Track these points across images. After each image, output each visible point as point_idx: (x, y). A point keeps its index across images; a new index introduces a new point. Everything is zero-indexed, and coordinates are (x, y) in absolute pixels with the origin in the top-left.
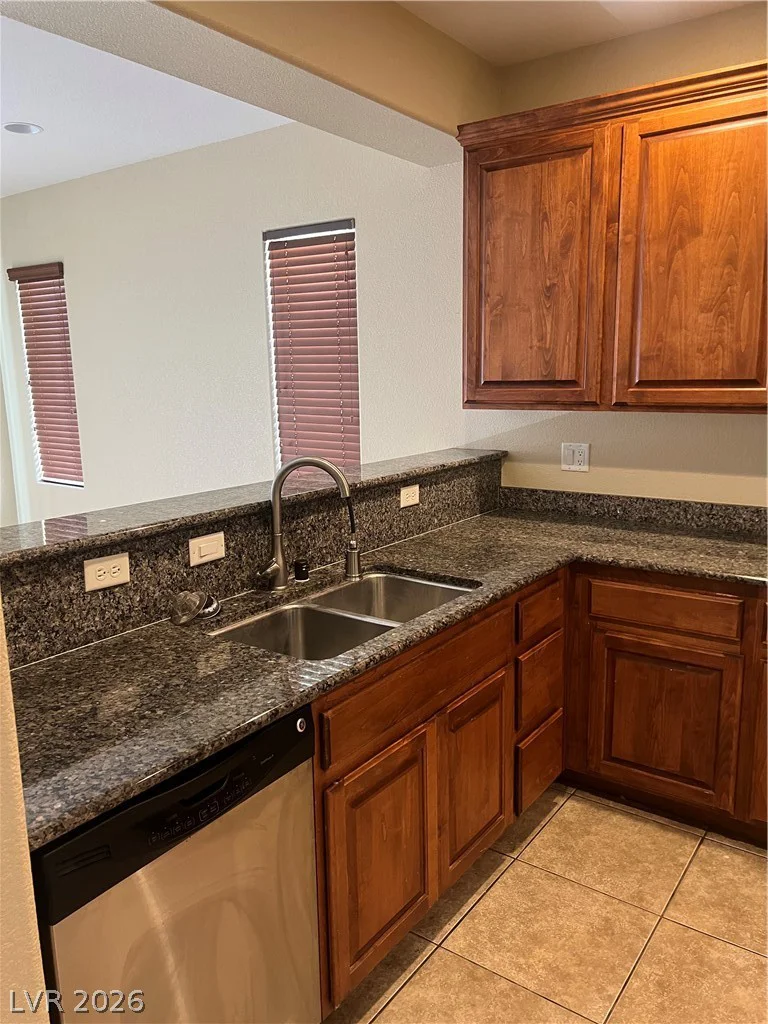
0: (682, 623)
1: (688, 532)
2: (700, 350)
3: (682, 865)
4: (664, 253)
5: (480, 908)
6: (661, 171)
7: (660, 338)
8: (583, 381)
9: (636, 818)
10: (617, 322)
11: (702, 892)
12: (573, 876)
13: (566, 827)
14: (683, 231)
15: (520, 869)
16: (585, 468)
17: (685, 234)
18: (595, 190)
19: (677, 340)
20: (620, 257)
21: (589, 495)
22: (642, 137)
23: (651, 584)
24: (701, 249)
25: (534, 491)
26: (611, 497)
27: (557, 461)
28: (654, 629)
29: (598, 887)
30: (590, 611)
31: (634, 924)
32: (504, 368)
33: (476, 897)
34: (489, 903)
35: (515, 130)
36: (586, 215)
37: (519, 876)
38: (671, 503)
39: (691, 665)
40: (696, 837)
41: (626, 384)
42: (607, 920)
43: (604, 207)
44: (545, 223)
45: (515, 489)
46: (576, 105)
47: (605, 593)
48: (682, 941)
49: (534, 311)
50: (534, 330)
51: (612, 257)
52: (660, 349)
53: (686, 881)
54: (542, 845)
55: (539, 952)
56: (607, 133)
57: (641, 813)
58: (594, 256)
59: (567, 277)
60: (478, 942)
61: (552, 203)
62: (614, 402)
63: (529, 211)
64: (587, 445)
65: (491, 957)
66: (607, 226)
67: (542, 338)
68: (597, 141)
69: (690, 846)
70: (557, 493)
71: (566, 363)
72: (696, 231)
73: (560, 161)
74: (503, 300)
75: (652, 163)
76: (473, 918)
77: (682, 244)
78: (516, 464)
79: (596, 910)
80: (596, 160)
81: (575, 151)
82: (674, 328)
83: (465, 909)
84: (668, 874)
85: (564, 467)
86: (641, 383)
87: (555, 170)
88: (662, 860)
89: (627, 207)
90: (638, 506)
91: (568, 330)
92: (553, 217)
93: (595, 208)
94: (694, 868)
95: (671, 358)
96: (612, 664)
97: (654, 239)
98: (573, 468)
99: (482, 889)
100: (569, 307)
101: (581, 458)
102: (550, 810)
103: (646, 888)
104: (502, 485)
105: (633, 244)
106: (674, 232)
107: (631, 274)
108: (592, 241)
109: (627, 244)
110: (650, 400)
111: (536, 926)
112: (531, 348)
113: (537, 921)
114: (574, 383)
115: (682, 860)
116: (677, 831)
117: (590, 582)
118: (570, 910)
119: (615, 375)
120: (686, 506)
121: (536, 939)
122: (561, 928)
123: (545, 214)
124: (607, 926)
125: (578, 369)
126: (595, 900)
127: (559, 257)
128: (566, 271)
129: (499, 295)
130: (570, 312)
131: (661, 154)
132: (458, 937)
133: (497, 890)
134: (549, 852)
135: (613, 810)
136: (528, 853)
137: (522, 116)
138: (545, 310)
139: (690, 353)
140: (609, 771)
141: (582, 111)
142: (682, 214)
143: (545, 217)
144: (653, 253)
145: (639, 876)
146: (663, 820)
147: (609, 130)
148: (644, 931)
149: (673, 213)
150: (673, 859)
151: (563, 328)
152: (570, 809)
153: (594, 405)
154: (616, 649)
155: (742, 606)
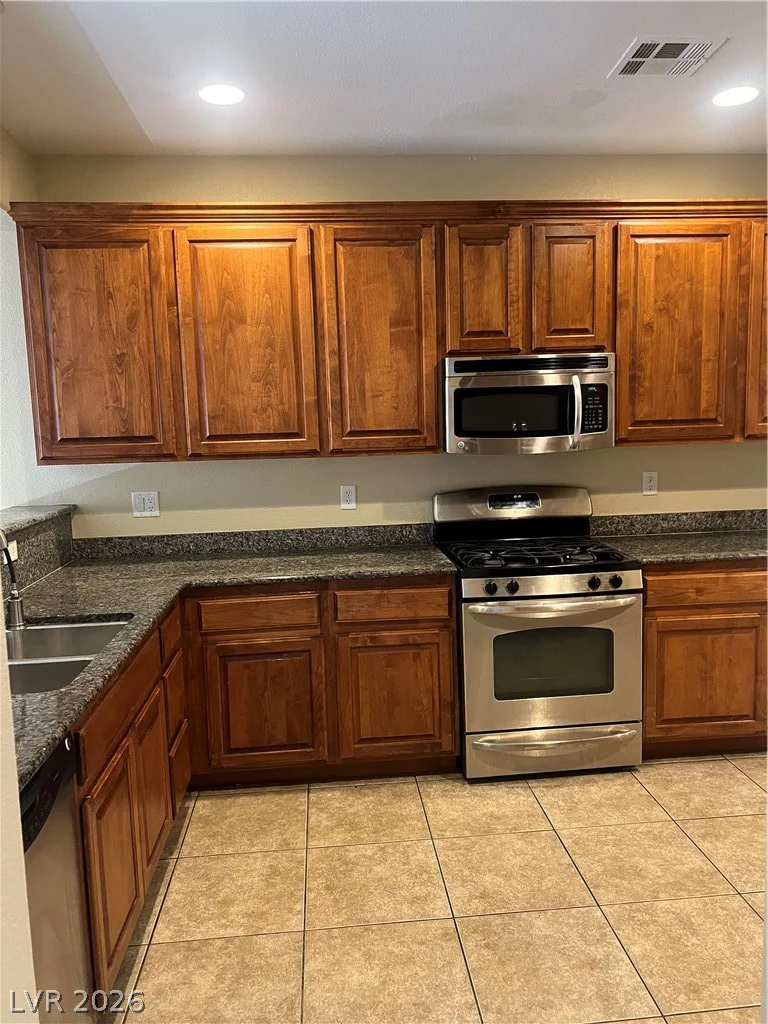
0: (277, 620)
1: (252, 555)
2: (255, 411)
3: (304, 811)
4: (218, 334)
5: (168, 903)
6: (209, 271)
7: (223, 401)
8: (160, 436)
9: (256, 794)
10: (185, 388)
11: (325, 823)
12: (230, 850)
13: (206, 821)
14: (232, 318)
15: (183, 863)
16: (157, 513)
17: (233, 322)
18: (154, 278)
19: (237, 403)
20: (182, 335)
21: (163, 537)
22: (190, 241)
23: (249, 595)
24: (248, 334)
25: (109, 539)
26: (184, 536)
27: (128, 509)
28: (256, 631)
29: (253, 849)
30: (201, 628)
31: (291, 861)
32: (81, 426)
33: (160, 899)
34: (173, 896)
35: (72, 216)
36: (149, 297)
37: (189, 869)
38: (235, 535)
39: (286, 652)
40: (303, 791)
41: (199, 437)
42: (271, 867)
43: (164, 292)
44: (110, 301)
45: (89, 539)
46: (131, 206)
47: (213, 612)
48: (327, 856)
49: (107, 376)
50: (109, 392)
51: (176, 335)
52: (223, 410)
53: (311, 821)
54: (193, 838)
55: (234, 909)
56: (161, 234)
57: (258, 789)
58: (159, 332)
59: (136, 349)
60: (181, 926)
61: (116, 284)
62: (190, 453)
63: (94, 288)
64: (156, 493)
65: (198, 930)
66: (169, 310)
67: (117, 399)
68: (152, 239)
69: (302, 798)
70: (132, 538)
71: (143, 422)
72: (242, 321)
73: (120, 250)
74: (74, 364)
75: (201, 264)
76: (167, 913)
77: (231, 329)
78: (88, 517)
79: (260, 865)
80: (153, 253)
81: (133, 244)
82: (233, 394)
83: (157, 909)
84: (298, 821)
85: (137, 514)
86: (211, 438)
87: (116, 257)
88: (289, 814)
89: (184, 295)
90: (207, 540)
91: (142, 392)
92: (118, 296)
93: (156, 294)
94: (313, 810)
95: (234, 417)
96: (225, 669)
97: (209, 323)
98: (144, 514)
99: (163, 890)
100: (140, 373)
101: (151, 505)
102: (186, 815)
103: (287, 836)
104: (74, 537)
105: (192, 325)
106: (225, 319)
107: (193, 347)
108: (156, 318)
109: (187, 324)
110: (221, 451)
111: (221, 895)
112: (107, 408)
113: (220, 891)
114: (152, 438)
115: (302, 808)
116: (289, 792)
117: (198, 604)
118: (241, 873)
119: (188, 431)
120: (247, 535)
121: (227, 902)
122: (241, 887)
123: (110, 292)
124: (274, 871)
125: (154, 429)
126: (256, 859)
127: (127, 331)
128: (135, 343)
129: (70, 360)
130: (142, 379)
131: (207, 256)
132: (161, 932)
133: (175, 885)
134: (202, 842)
135: (236, 795)
136: (185, 850)
137: (79, 206)
138: (117, 375)
139: (247, 413)
140: (229, 762)
141: (135, 212)
142: (229, 305)
143: (110, 295)
144: (209, 335)
145: (278, 830)
146: (276, 788)
147: (162, 231)
148: (300, 862)
149: (222, 304)
150: (296, 810)
151: (136, 391)
152: (202, 807)
153: (171, 457)
154: (226, 655)
155: (319, 598)
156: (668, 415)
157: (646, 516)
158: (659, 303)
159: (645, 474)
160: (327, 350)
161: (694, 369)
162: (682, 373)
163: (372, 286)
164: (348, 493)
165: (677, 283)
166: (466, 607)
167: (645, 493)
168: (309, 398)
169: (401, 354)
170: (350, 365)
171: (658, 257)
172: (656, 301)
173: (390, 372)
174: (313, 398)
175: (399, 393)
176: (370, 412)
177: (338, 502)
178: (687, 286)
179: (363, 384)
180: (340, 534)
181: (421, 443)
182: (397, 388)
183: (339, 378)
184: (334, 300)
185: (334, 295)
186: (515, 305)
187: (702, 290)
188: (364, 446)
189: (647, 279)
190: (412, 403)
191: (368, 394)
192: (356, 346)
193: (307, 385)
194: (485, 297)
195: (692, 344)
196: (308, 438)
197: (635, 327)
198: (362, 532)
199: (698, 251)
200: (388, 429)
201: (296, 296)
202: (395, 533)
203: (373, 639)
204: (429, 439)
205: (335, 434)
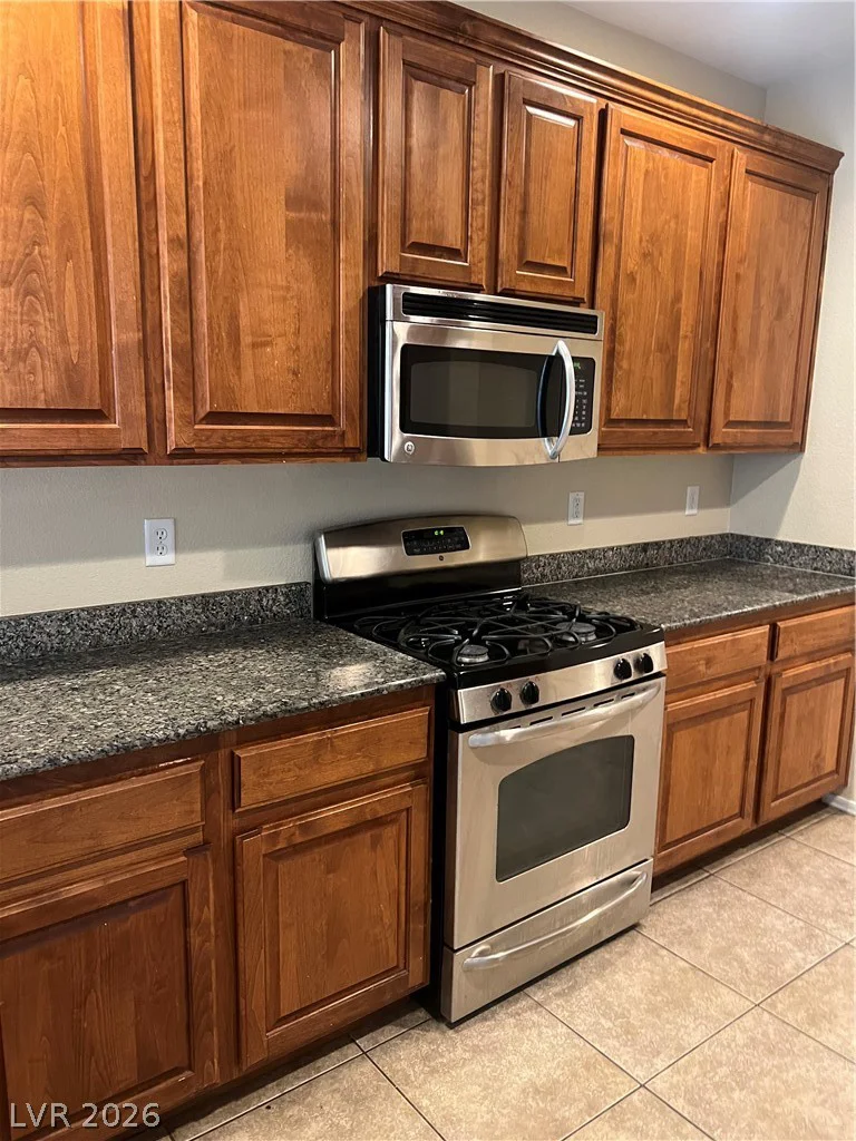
155: (204, 772)
156: (645, 412)
157: (573, 553)
158: (644, 244)
159: (572, 496)
160: (163, 236)
161: (671, 348)
162: (661, 351)
163: (253, 115)
164: (159, 534)
165: (663, 218)
166: (466, 740)
167: (571, 522)
168: (123, 335)
169: (305, 266)
170: (211, 273)
171: (647, 172)
172: (641, 241)
173: (285, 299)
174: (134, 336)
175: (301, 342)
176: (248, 374)
177: (140, 552)
178: (673, 224)
179: (234, 317)
180: (148, 615)
181: (336, 443)
182: (297, 332)
183: (187, 301)
184: (179, 125)
185: (178, 116)
186: (480, 208)
187: (686, 235)
188: (238, 443)
189: (634, 204)
190: (323, 365)
191: (246, 339)
192: (222, 236)
193: (121, 305)
194: (440, 186)
195: (672, 312)
196: (123, 423)
197: (617, 276)
198: (189, 607)
199: (685, 176)
200: (281, 411)
201: (95, 96)
202: (247, 603)
203: (305, 828)
204: (349, 436)
205: (181, 416)
